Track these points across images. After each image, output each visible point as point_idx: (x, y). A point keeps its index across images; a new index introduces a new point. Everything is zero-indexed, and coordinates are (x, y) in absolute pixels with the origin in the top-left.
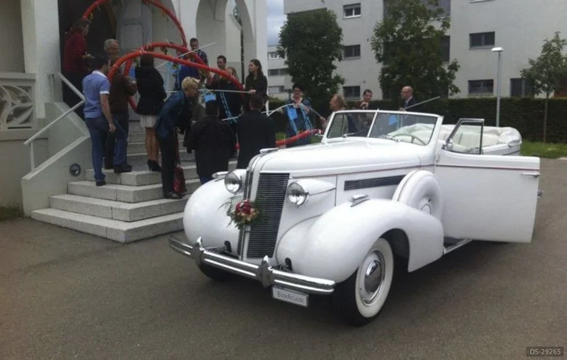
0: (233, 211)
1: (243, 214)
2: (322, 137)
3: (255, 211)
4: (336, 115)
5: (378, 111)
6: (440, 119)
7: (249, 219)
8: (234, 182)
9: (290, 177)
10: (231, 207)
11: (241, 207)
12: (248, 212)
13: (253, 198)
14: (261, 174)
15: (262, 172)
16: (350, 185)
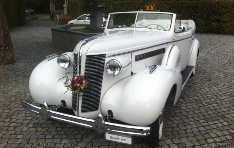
0: (69, 83)
1: (78, 85)
2: (104, 29)
3: (86, 82)
4: (111, 15)
5: (138, 12)
6: (175, 16)
7: (82, 88)
8: (64, 61)
9: (106, 56)
10: (67, 80)
11: (76, 80)
12: (81, 83)
13: (83, 73)
14: (87, 56)
15: (88, 54)
16: (139, 58)
